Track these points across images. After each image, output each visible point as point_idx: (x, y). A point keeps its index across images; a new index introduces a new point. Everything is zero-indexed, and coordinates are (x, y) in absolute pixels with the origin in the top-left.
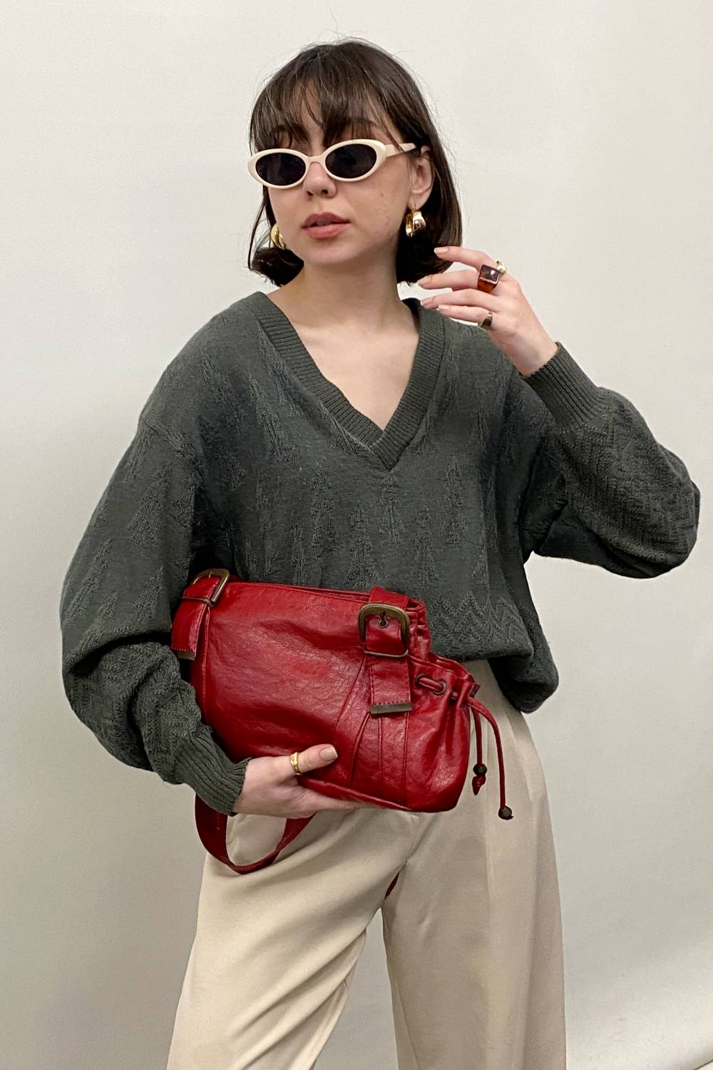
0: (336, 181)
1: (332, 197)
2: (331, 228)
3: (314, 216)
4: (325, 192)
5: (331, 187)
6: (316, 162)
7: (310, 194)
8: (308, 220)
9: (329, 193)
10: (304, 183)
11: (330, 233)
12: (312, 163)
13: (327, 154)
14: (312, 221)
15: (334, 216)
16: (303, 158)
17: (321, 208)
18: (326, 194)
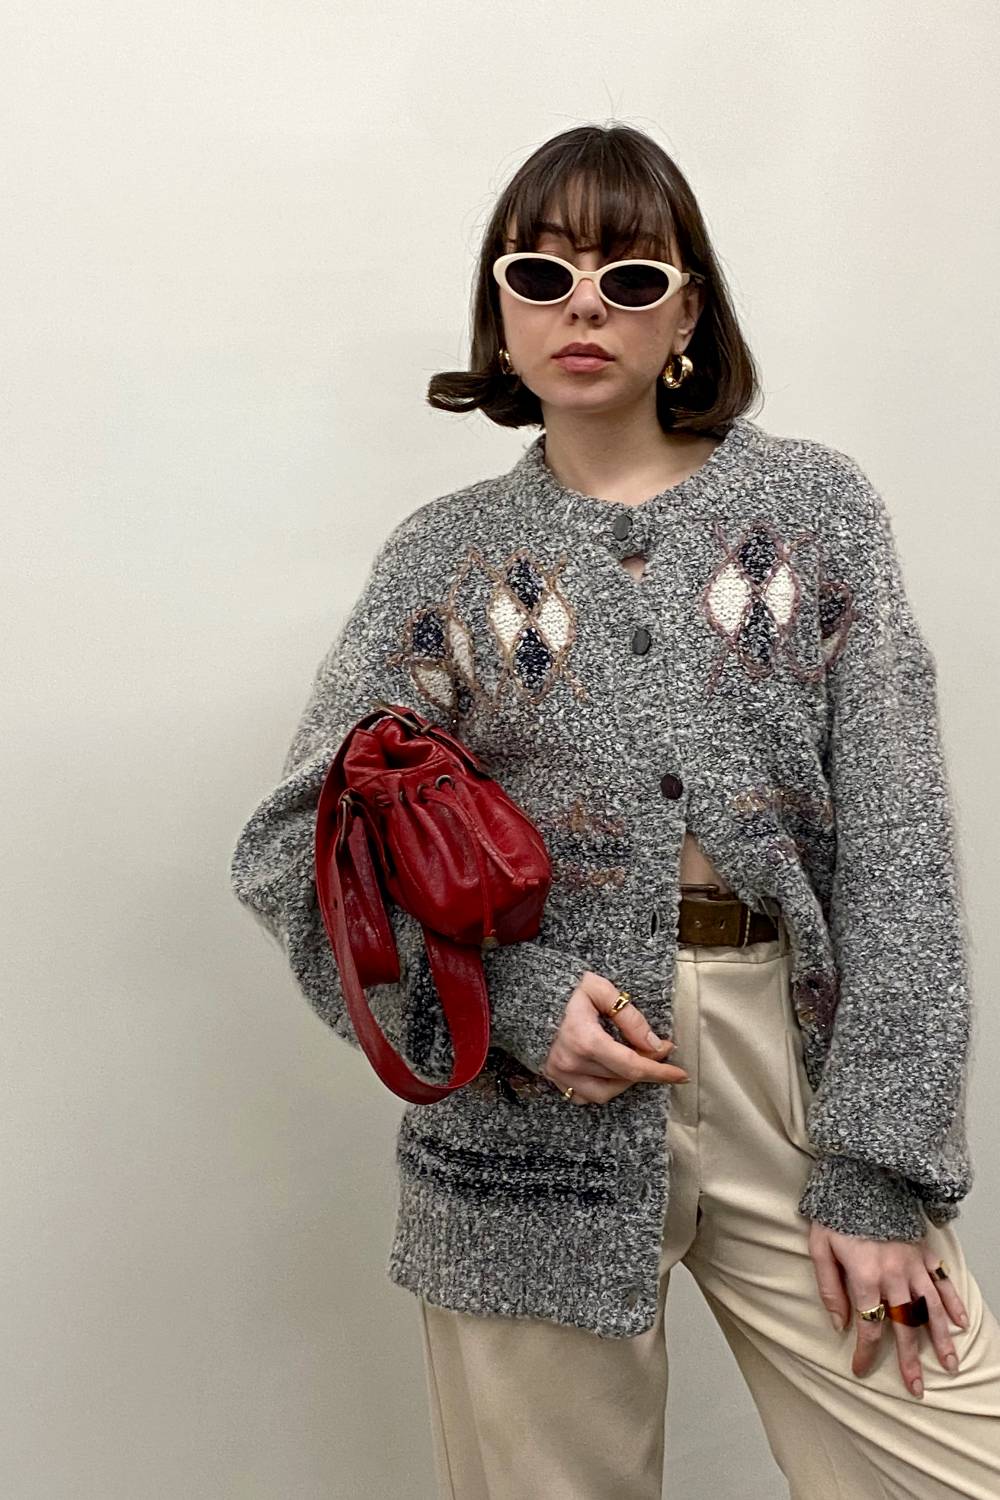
0: (610, 307)
1: (597, 326)
2: (590, 361)
3: (579, 344)
4: (595, 317)
5: (604, 311)
6: (587, 279)
7: (575, 317)
8: (564, 349)
9: (599, 317)
10: (572, 301)
11: (595, 366)
12: (584, 279)
13: (602, 274)
14: (572, 351)
15: (600, 349)
16: (572, 273)
17: (584, 335)
18: (594, 320)
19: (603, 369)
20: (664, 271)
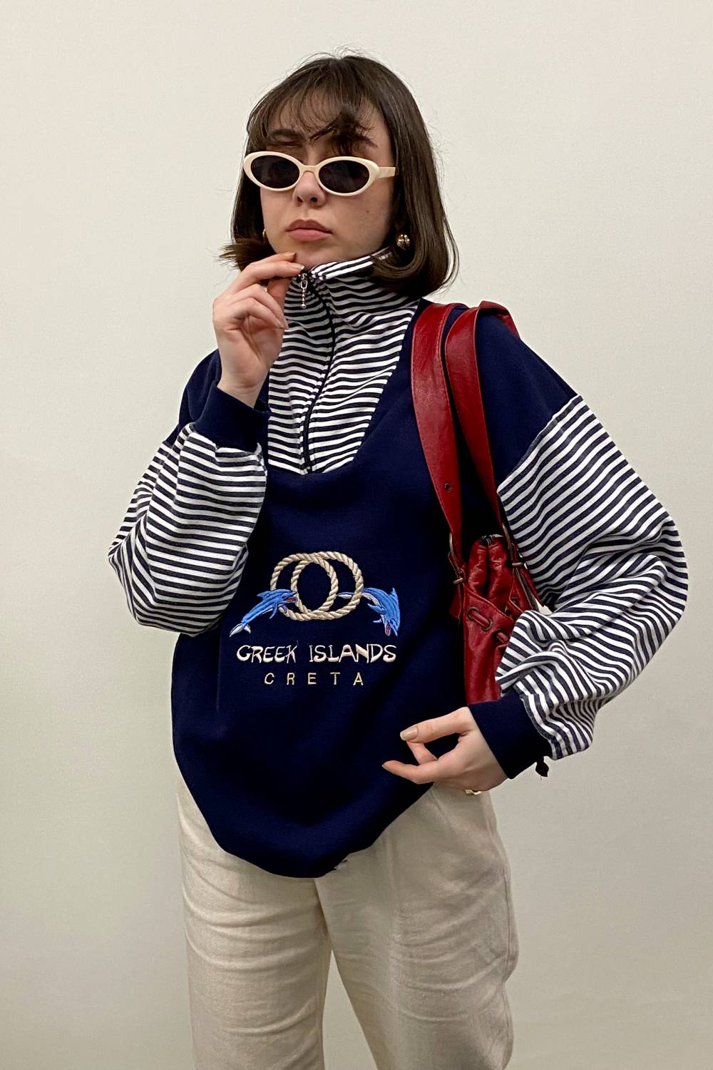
0: (327, 193)
1: (318, 207)
2: (313, 232)
3: (300, 221)
4: (314, 200)
5: (322, 195)
6: (310, 171)
7: (299, 200)
8: (293, 224)
9: (319, 200)
11: (313, 236)
12: (307, 172)
13: (319, 169)
14: (297, 225)
16: (298, 167)
17: (306, 215)
18: (314, 201)
19: (323, 239)
20: (367, 167)
